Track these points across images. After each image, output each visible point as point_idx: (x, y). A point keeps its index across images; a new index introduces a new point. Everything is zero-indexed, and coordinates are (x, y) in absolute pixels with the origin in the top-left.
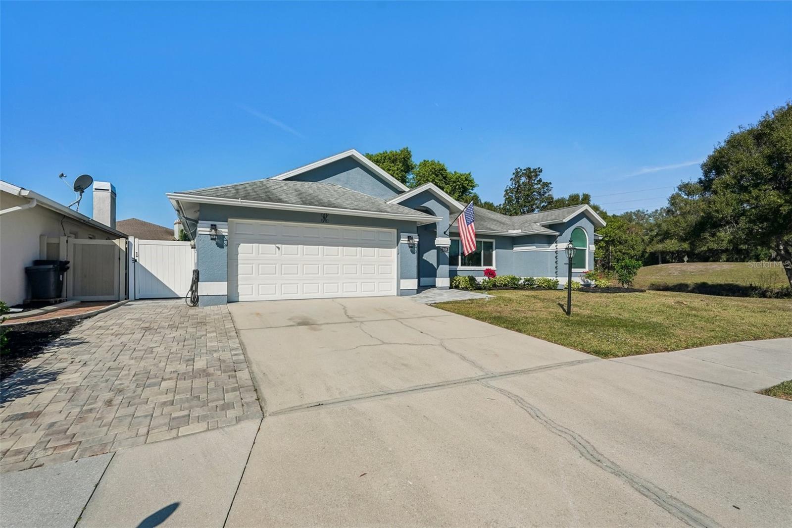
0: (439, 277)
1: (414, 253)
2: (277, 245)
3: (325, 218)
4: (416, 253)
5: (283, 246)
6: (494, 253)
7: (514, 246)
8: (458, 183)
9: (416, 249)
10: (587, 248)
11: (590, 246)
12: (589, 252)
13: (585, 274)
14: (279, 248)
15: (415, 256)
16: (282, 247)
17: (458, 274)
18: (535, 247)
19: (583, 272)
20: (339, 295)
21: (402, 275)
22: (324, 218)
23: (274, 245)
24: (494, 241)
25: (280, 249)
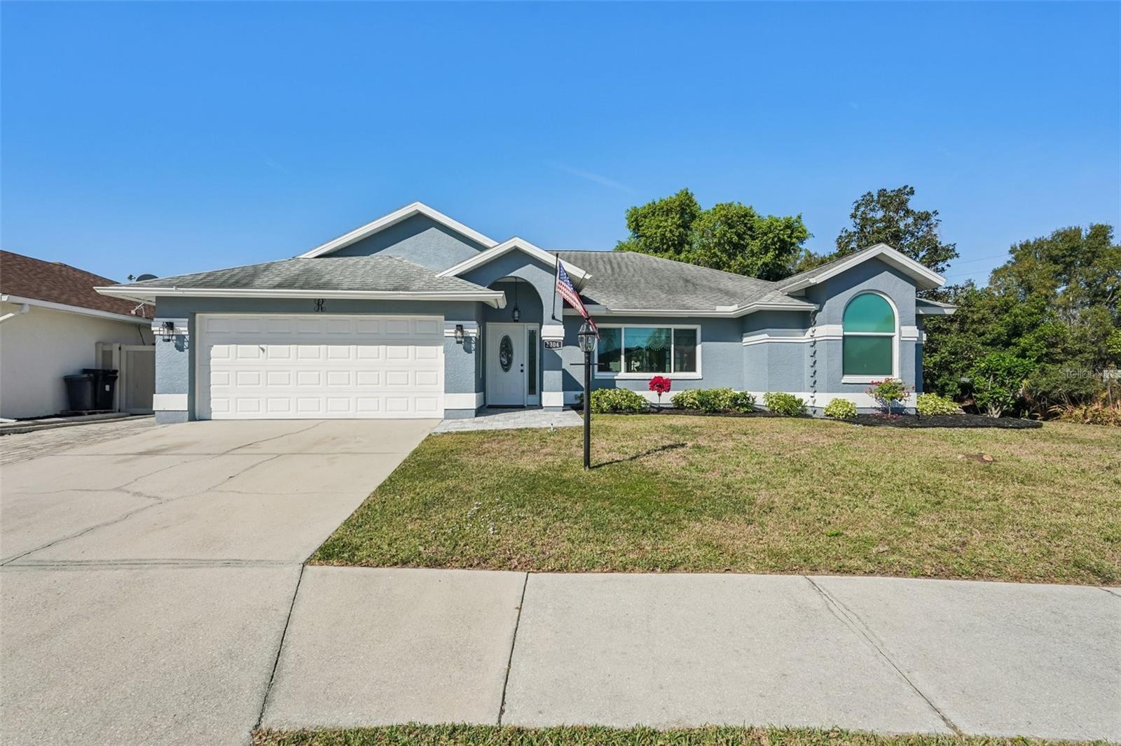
0: (547, 391)
1: (469, 351)
2: (261, 346)
3: (320, 306)
4: (474, 352)
5: (269, 346)
6: (699, 348)
7: (744, 334)
8: (771, 235)
9: (473, 345)
10: (896, 334)
11: (903, 328)
12: (901, 341)
13: (877, 387)
14: (263, 350)
15: (472, 356)
16: (267, 348)
17: (617, 386)
18: (766, 336)
19: (872, 383)
20: (350, 415)
21: (452, 386)
22: (318, 305)
23: (257, 346)
24: (698, 328)
25: (265, 352)
